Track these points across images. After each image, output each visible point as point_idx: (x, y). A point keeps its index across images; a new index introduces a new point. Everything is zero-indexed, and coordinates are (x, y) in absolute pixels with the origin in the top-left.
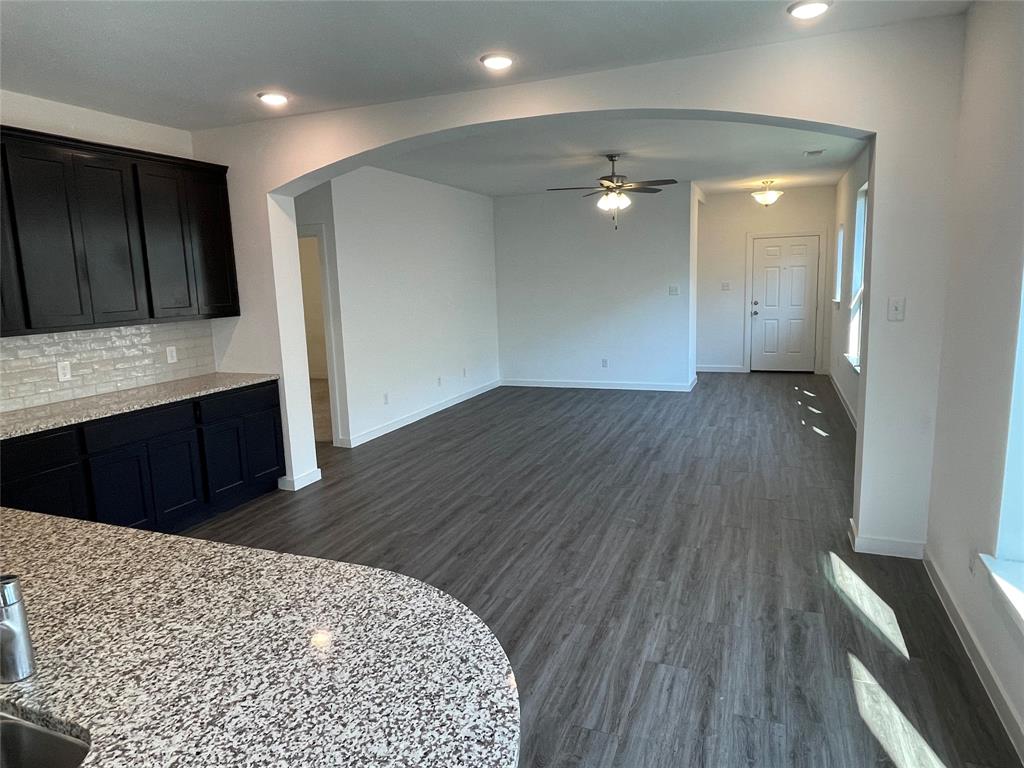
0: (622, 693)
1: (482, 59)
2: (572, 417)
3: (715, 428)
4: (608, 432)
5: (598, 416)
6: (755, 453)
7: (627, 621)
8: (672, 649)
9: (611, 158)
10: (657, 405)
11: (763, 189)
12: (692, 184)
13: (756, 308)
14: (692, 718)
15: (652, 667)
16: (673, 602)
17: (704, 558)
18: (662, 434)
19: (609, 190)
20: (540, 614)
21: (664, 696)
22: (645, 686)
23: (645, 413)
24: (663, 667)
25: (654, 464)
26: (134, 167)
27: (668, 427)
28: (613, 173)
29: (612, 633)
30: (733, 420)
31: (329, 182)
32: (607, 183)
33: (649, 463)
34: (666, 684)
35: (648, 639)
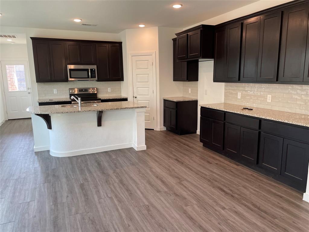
15: (32, 199)
24: (29, 200)
34: (26, 198)
35: (36, 207)
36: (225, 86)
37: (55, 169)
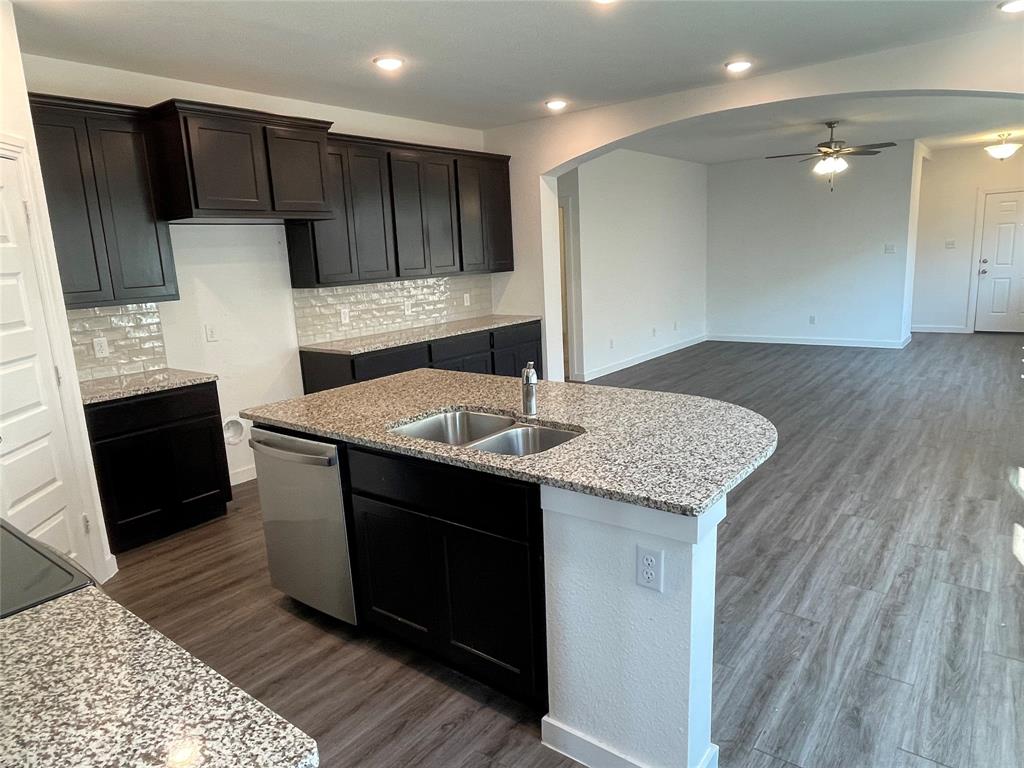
0: (821, 527)
1: (726, 65)
2: (778, 366)
3: (924, 379)
4: (813, 378)
5: (804, 365)
6: (963, 399)
7: (826, 494)
8: (862, 510)
9: (830, 125)
10: (867, 357)
11: (999, 143)
12: (917, 142)
13: (984, 267)
14: (874, 543)
15: (846, 518)
16: (867, 486)
17: (897, 464)
18: (868, 381)
19: (827, 154)
20: (757, 485)
21: (854, 531)
22: (840, 525)
23: (853, 365)
24: (854, 519)
25: (858, 402)
26: (455, 162)
27: (875, 375)
28: (832, 139)
29: (814, 498)
30: (945, 373)
31: (577, 169)
32: (824, 149)
33: (853, 401)
34: (856, 526)
35: (844, 503)
36: (294, 299)
37: (738, 574)
